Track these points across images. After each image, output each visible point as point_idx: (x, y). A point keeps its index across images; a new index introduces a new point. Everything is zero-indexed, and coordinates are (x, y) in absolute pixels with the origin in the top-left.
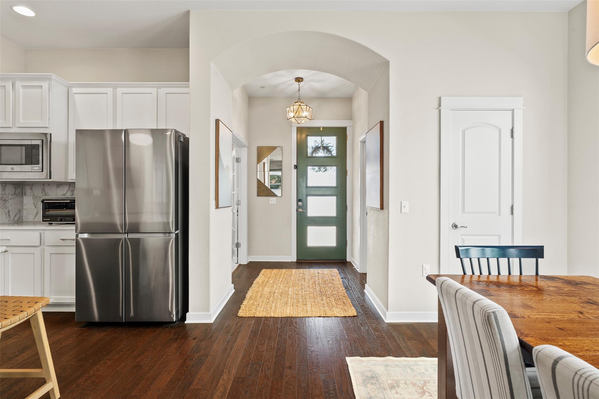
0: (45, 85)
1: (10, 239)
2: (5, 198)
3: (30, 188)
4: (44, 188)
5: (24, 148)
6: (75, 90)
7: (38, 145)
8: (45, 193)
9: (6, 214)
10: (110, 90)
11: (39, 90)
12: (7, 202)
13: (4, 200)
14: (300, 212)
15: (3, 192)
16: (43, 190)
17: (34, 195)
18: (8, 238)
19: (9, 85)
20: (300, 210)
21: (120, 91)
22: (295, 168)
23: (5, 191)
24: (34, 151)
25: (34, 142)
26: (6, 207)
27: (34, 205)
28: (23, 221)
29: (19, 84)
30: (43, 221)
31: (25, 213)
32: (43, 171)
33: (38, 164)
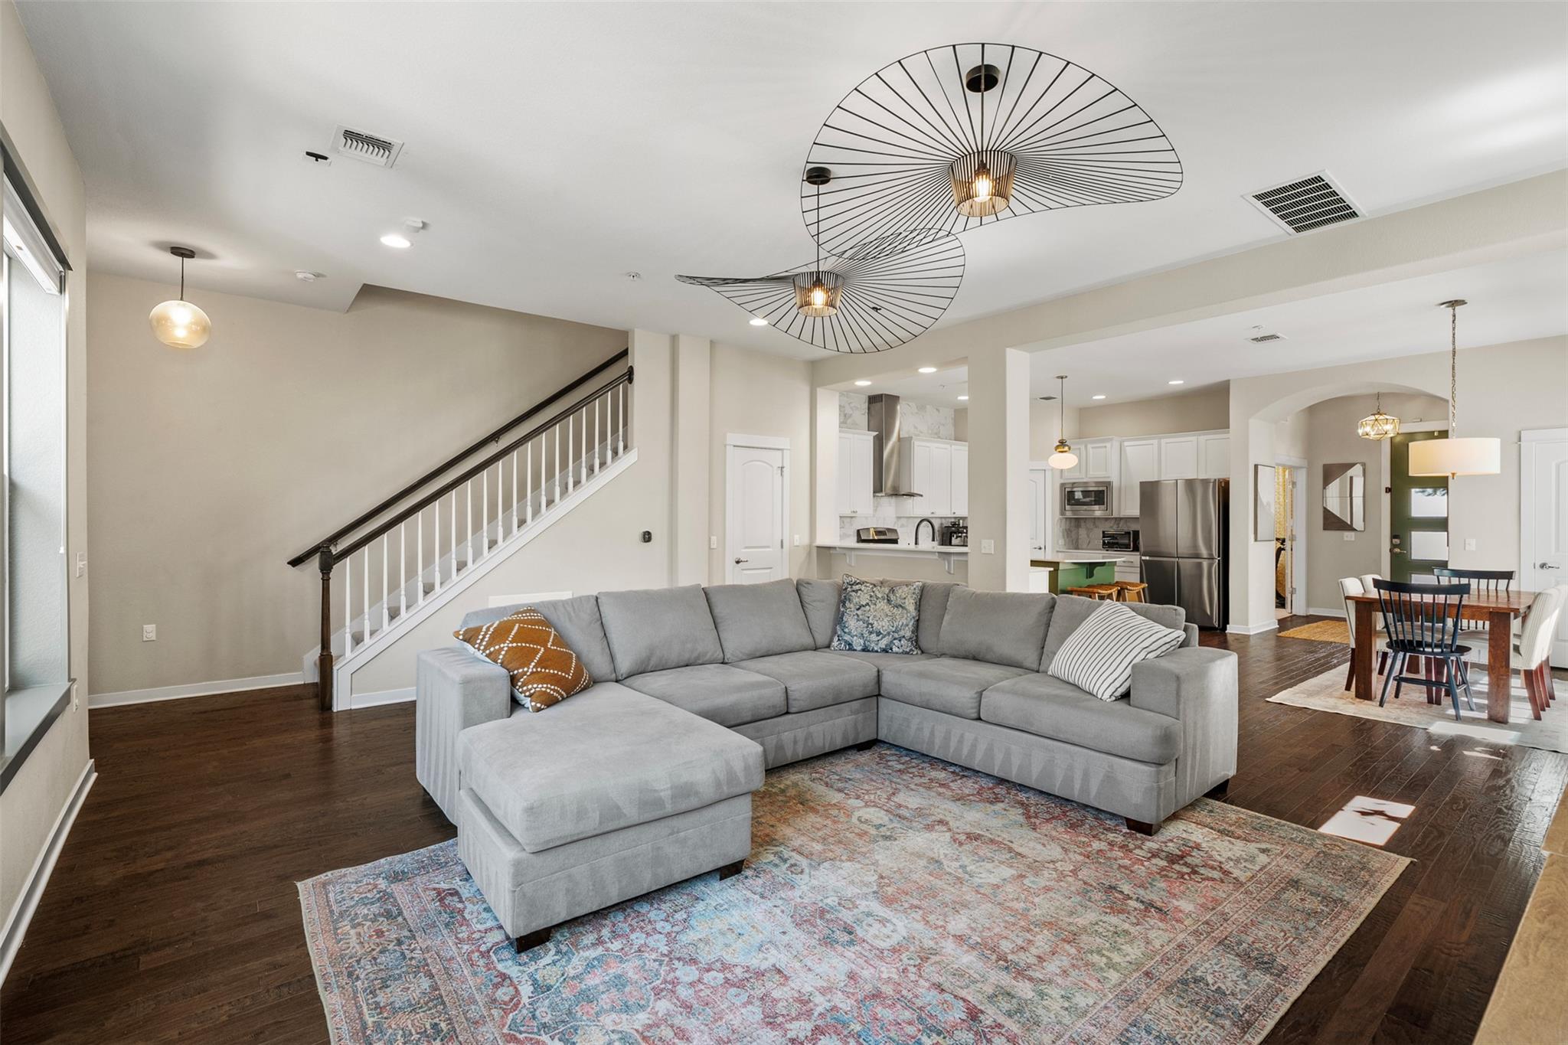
0: (1108, 445)
2: (1071, 529)
4: (1095, 521)
5: (1095, 493)
6: (1126, 444)
7: (1104, 491)
8: (1096, 526)
10: (1155, 442)
11: (1104, 449)
12: (1072, 533)
14: (1396, 554)
16: (1094, 524)
17: (1087, 527)
19: (1083, 447)
20: (1397, 550)
21: (1164, 442)
22: (1386, 492)
24: (1100, 495)
25: (1101, 489)
26: (1072, 537)
27: (1087, 535)
29: (1089, 446)
30: (1103, 547)
31: (1080, 541)
32: (1106, 510)
33: (1104, 504)
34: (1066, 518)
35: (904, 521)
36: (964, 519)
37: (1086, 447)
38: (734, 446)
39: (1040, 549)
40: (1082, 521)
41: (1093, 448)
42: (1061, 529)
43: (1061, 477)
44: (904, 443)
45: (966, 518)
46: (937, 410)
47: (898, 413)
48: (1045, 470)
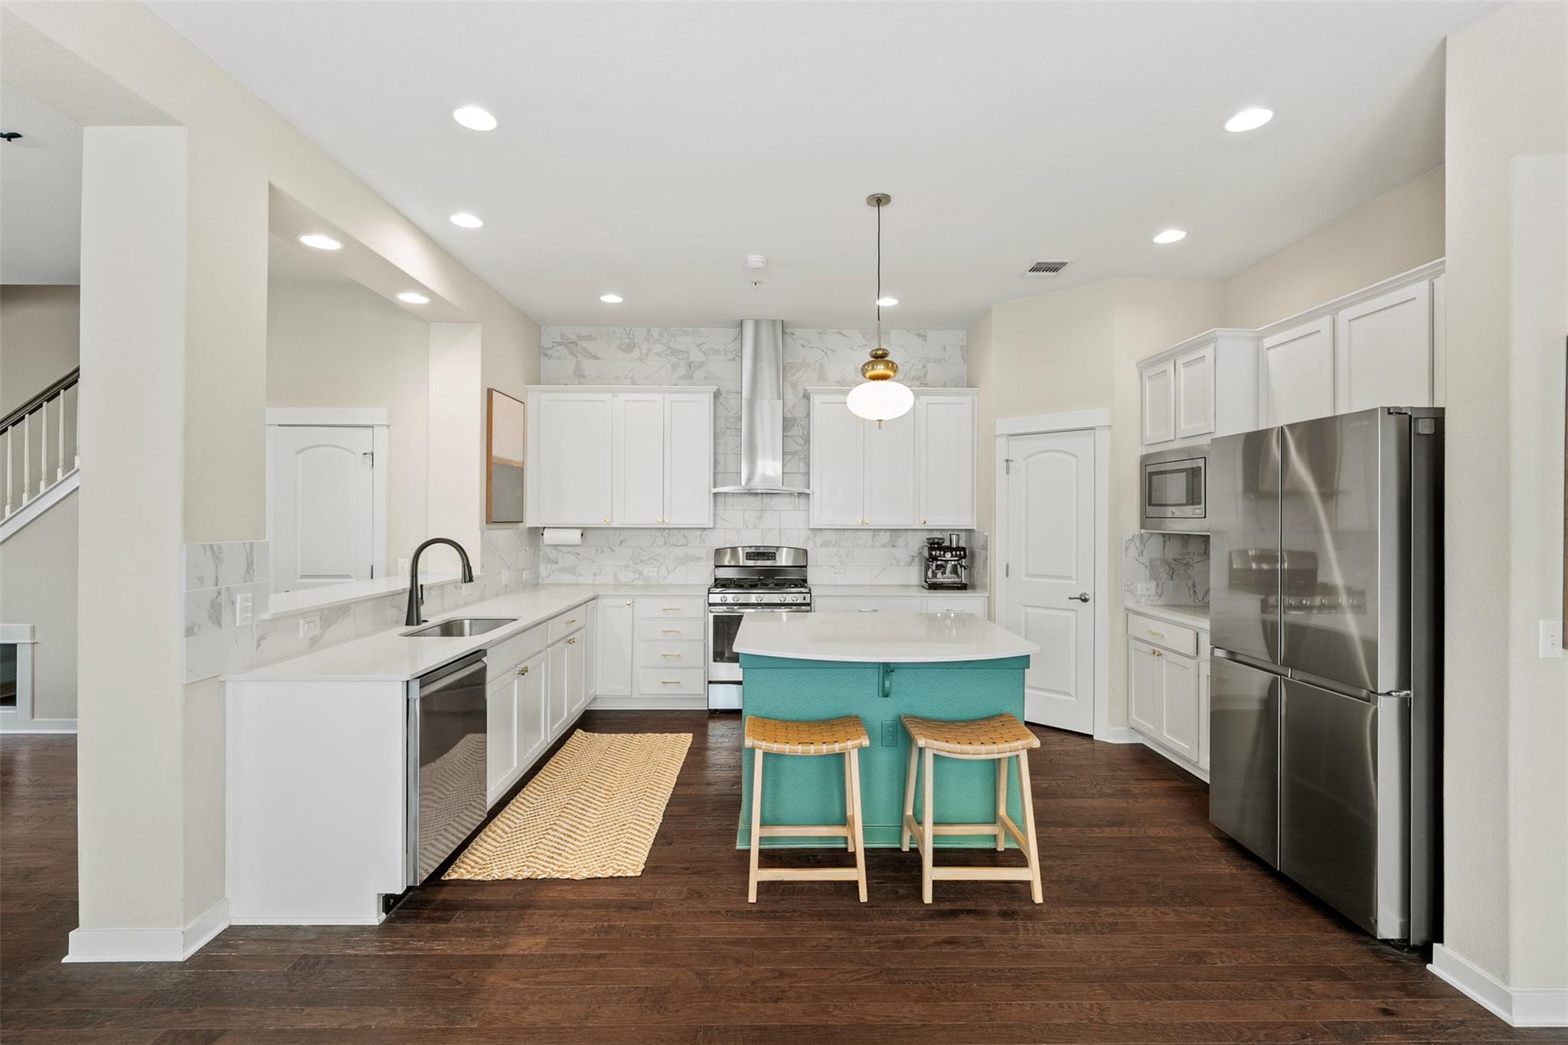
0: (1208, 352)
1: (1164, 636)
2: (1186, 560)
5: (1184, 474)
6: (1268, 342)
7: (1200, 469)
9: (1189, 589)
10: (1325, 322)
12: (1191, 568)
13: (1185, 565)
15: (1184, 551)
18: (1162, 632)
19: (1170, 367)
21: (1346, 315)
23: (1187, 549)
24: (1196, 480)
25: (1196, 464)
26: (1189, 577)
29: (1180, 362)
32: (1205, 517)
33: (1200, 503)
35: (820, 538)
37: (1175, 367)
38: (279, 425)
39: (1085, 600)
43: (1142, 442)
46: (919, 335)
47: (812, 347)
48: (1093, 429)
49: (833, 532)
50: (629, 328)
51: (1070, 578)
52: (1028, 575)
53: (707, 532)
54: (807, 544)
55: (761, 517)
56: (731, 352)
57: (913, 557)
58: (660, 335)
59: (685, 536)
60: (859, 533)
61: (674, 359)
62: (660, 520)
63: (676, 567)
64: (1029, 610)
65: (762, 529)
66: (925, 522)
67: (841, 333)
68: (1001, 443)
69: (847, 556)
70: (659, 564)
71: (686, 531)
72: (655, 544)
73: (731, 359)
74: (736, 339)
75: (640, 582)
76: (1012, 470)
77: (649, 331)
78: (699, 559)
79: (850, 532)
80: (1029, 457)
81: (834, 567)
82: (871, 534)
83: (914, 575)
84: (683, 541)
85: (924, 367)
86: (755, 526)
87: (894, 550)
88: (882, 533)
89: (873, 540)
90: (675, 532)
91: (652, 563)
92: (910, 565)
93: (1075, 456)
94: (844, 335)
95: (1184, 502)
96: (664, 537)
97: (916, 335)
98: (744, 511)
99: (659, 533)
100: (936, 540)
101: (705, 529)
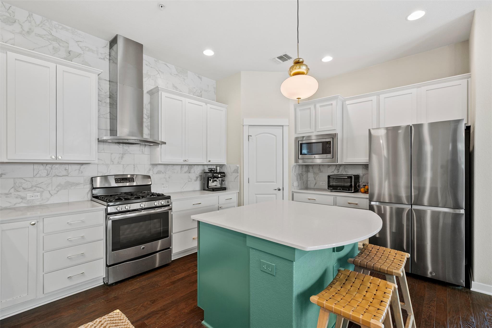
1: (316, 200)
3: (312, 167)
4: (320, 168)
5: (321, 144)
6: (347, 102)
7: (330, 142)
8: (321, 171)
9: (303, 183)
10: (374, 98)
11: (331, 107)
16: (320, 169)
17: (314, 172)
19: (312, 107)
21: (382, 97)
24: (328, 145)
25: (327, 140)
27: (314, 178)
28: (308, 188)
29: (318, 105)
30: (328, 189)
31: (309, 182)
32: (333, 158)
33: (330, 153)
34: (299, 165)
35: (156, 169)
36: (221, 166)
37: (315, 107)
39: (279, 190)
40: (310, 168)
41: (321, 106)
42: (295, 174)
43: (296, 133)
44: (154, 92)
45: (223, 165)
46: (199, 77)
47: (151, 67)
48: (283, 126)
49: (163, 166)
50: (10, 5)
51: (274, 182)
52: (257, 182)
53: (84, 166)
54: (149, 173)
55: (122, 158)
56: (101, 54)
57: (197, 177)
58: (41, 22)
59: (66, 170)
60: (175, 167)
61: (55, 44)
62: (53, 157)
63: (58, 191)
64: (258, 196)
65: (123, 165)
66: (210, 161)
67: (166, 65)
68: (246, 128)
69: (169, 178)
70: (41, 190)
71: (67, 166)
72: (38, 176)
73: (102, 59)
74: (105, 47)
75: (22, 205)
76: (250, 140)
77: (30, 16)
78: (78, 184)
79: (171, 166)
80: (257, 135)
81: (163, 184)
82: (180, 167)
83: (197, 185)
84: (64, 173)
85: (201, 92)
86: (118, 162)
87: (190, 175)
88: (185, 166)
89: (181, 170)
90: (57, 166)
91: (35, 190)
92: (196, 181)
93: (276, 136)
94: (168, 67)
95: (321, 153)
96: (47, 170)
97: (198, 77)
98: (112, 154)
99: (41, 167)
100: (213, 169)
101: (82, 164)
